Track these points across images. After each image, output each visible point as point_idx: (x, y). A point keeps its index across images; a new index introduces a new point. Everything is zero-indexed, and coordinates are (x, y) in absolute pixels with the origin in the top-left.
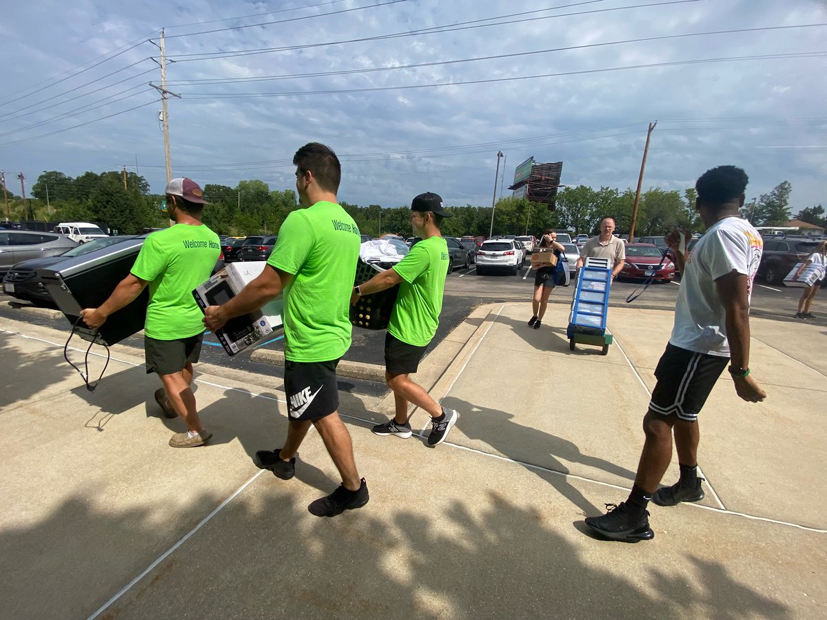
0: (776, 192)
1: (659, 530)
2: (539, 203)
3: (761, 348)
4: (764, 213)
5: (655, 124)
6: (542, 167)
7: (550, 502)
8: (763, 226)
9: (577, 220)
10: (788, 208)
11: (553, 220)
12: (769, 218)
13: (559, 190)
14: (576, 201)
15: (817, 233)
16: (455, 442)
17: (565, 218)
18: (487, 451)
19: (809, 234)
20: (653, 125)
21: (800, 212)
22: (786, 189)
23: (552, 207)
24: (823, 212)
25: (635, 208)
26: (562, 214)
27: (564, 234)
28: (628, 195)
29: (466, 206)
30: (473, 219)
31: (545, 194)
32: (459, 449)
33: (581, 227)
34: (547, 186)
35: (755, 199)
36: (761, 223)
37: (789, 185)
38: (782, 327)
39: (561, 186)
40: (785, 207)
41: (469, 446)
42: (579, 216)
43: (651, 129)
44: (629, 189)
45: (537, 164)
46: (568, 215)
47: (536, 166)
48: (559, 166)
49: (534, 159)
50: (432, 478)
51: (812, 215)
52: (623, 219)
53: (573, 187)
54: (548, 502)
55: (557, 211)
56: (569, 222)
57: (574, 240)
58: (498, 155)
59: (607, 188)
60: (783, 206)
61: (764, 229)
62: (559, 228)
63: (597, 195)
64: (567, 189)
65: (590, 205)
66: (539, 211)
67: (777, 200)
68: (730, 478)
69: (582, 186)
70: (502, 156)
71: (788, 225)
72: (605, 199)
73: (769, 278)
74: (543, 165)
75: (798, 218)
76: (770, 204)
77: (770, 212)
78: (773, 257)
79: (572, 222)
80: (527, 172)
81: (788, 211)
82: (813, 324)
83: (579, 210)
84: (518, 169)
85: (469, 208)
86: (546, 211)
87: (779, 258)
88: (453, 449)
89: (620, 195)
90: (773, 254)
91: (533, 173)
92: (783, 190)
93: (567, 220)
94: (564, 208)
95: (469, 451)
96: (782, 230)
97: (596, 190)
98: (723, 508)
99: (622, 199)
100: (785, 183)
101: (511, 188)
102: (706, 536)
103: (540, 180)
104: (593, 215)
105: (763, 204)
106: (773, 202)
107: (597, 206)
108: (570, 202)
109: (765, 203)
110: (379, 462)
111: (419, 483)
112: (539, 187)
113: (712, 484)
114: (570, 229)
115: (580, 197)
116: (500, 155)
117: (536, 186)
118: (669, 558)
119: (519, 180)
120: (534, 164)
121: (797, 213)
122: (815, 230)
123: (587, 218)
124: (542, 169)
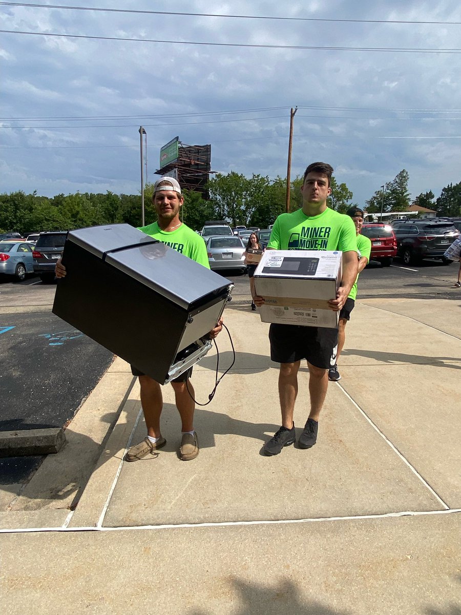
0: (398, 180)
1: (403, 557)
2: (192, 191)
3: (420, 328)
4: (390, 200)
5: (296, 110)
6: (189, 150)
7: (288, 567)
8: (390, 212)
9: (233, 210)
10: (408, 195)
11: (210, 211)
12: (395, 205)
13: (211, 176)
14: (229, 190)
15: (431, 216)
16: (152, 522)
17: (220, 208)
18: (197, 521)
19: (426, 217)
20: (294, 111)
21: (417, 197)
22: (404, 177)
23: (206, 196)
24: (433, 197)
25: (287, 196)
26: (217, 203)
27: (225, 226)
28: (278, 183)
29: (105, 193)
30: (116, 209)
31: (196, 181)
32: (159, 531)
33: (238, 218)
34: (198, 172)
35: (383, 187)
36: (389, 209)
37: (407, 173)
38: (429, 305)
39: (212, 173)
40: (405, 194)
41: (172, 521)
42: (235, 206)
43: (292, 115)
44: (278, 176)
45: (184, 146)
46: (223, 205)
47: (182, 148)
48: (207, 149)
49: (180, 140)
50: (129, 591)
51: (426, 200)
52: (277, 209)
53: (224, 174)
54: (285, 567)
55: (211, 200)
56: (226, 213)
57: (236, 233)
58: (140, 131)
59: (258, 176)
60: (404, 193)
61: (392, 215)
62: (216, 219)
63: (250, 183)
64: (218, 176)
65: (244, 193)
66: (193, 201)
67: (399, 187)
68: (442, 471)
69: (233, 173)
70: (144, 132)
71: (409, 210)
72: (258, 187)
73: (406, 259)
74: (190, 147)
75: (415, 203)
76: (394, 191)
77: (395, 198)
78: (408, 240)
79: (228, 212)
80: (173, 154)
81: (408, 197)
82: (449, 299)
83: (234, 199)
84: (163, 150)
85: (109, 196)
86: (201, 200)
87: (411, 241)
88: (150, 534)
89: (271, 184)
90: (407, 238)
91: (181, 156)
92: (402, 177)
93: (223, 211)
94: (218, 197)
95: (173, 529)
96: (405, 215)
97: (249, 177)
98: (447, 508)
99: (273, 187)
100: (403, 171)
101: (158, 172)
102: (444, 548)
103: (189, 165)
104: (248, 205)
105: (389, 191)
106: (396, 189)
107: (251, 195)
108: (224, 190)
109: (391, 190)
110: (38, 595)
111: (111, 608)
112: (189, 173)
113: (429, 483)
114: (228, 220)
115: (232, 184)
116: (142, 131)
117: (186, 172)
118: (422, 589)
119: (165, 164)
120: (180, 145)
121: (415, 199)
122: (429, 213)
123: (243, 207)
124: (190, 151)
